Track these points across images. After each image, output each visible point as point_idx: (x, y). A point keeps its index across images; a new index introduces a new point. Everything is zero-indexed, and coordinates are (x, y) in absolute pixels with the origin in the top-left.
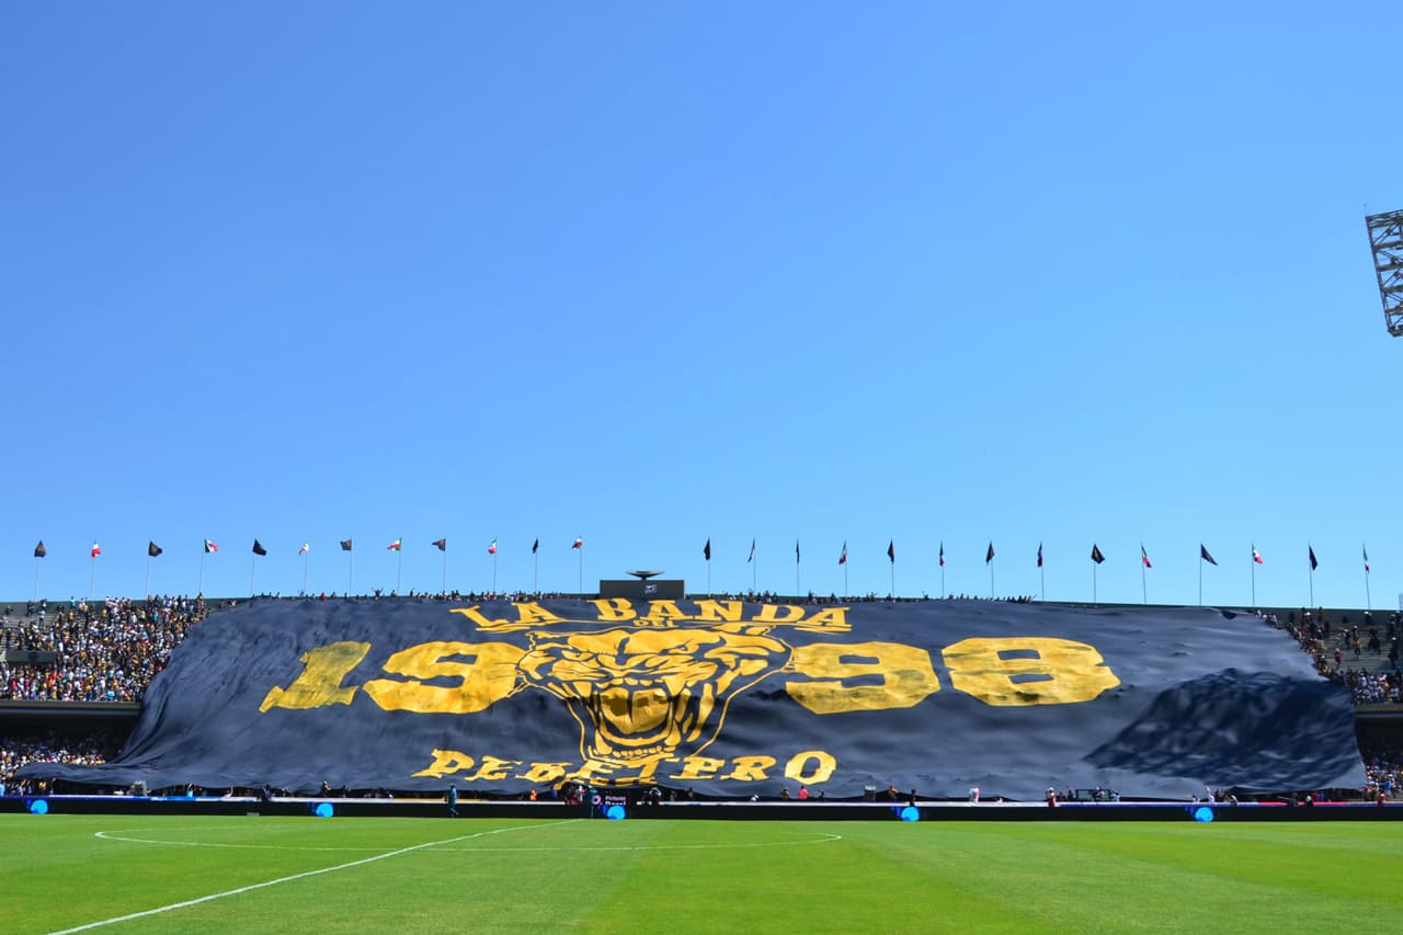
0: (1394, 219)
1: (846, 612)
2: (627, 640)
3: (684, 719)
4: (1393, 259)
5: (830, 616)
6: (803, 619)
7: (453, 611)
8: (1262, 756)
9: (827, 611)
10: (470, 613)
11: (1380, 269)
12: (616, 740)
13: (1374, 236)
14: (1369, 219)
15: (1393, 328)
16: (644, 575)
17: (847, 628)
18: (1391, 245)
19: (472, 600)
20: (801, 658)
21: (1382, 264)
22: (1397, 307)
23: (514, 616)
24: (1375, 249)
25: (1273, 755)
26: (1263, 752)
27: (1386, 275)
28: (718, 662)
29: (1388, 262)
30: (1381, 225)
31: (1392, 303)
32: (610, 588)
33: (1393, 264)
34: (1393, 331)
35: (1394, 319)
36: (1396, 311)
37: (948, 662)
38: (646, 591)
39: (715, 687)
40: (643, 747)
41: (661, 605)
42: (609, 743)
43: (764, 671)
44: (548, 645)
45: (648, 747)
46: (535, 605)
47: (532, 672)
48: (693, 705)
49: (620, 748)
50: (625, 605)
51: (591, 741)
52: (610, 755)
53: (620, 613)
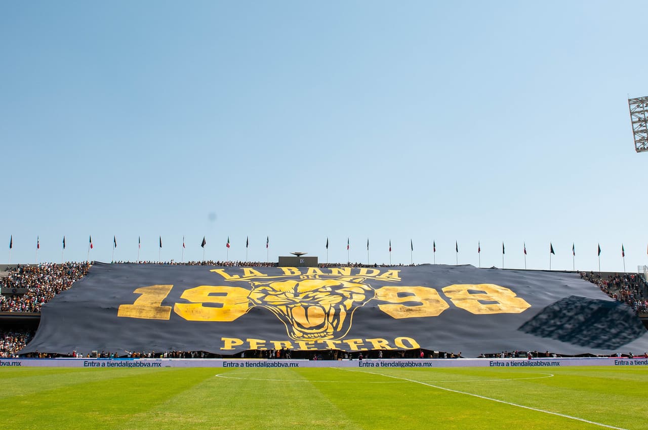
0: (641, 101)
1: (398, 272)
2: (297, 285)
3: (333, 321)
4: (640, 118)
5: (391, 274)
6: (379, 275)
7: (212, 271)
8: (595, 326)
9: (391, 271)
10: (220, 271)
11: (633, 123)
12: (303, 330)
13: (631, 108)
14: (630, 100)
15: (638, 149)
16: (298, 255)
17: (399, 279)
18: (639, 112)
19: (220, 265)
20: (380, 293)
21: (634, 120)
22: (640, 140)
23: (241, 273)
24: (632, 114)
25: (600, 326)
26: (595, 325)
27: (636, 125)
28: (342, 295)
29: (638, 120)
30: (635, 103)
31: (638, 138)
32: (285, 261)
33: (639, 120)
34: (638, 150)
35: (638, 145)
36: (640, 141)
37: (447, 295)
38: (302, 262)
39: (345, 306)
40: (317, 333)
41: (311, 270)
42: (301, 331)
43: (365, 300)
44: (261, 288)
45: (320, 333)
46: (251, 269)
47: (256, 300)
48: (337, 315)
49: (307, 334)
50: (295, 269)
51: (291, 331)
52: (303, 336)
53: (293, 273)
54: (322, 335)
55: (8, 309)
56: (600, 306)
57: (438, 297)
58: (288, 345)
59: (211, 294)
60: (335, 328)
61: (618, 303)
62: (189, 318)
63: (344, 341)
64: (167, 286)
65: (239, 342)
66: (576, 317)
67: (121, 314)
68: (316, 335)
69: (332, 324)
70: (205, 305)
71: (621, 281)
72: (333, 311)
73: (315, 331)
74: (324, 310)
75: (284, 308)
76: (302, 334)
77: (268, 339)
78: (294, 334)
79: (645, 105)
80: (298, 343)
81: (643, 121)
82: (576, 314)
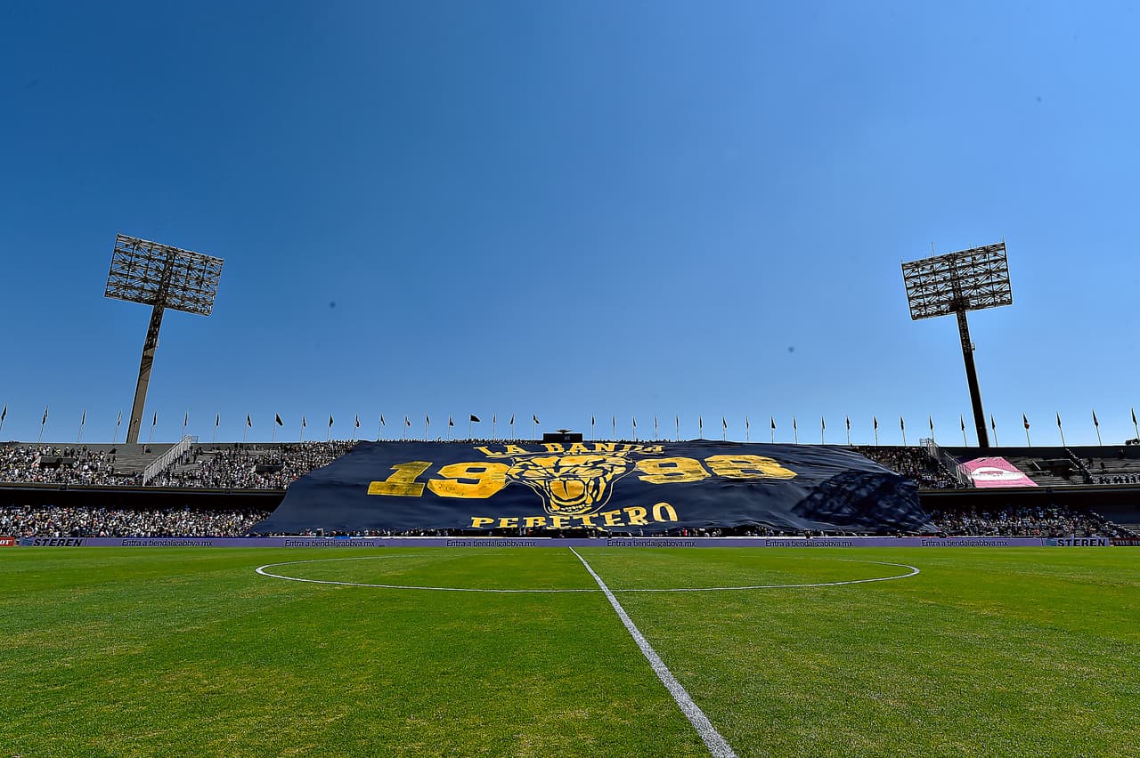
0: (916, 265)
1: (662, 447)
3: (593, 493)
4: (915, 284)
7: (475, 449)
10: (483, 449)
11: (908, 289)
12: (561, 503)
13: (905, 274)
14: (903, 265)
15: (914, 316)
16: (564, 432)
17: (663, 453)
18: (913, 277)
19: (484, 443)
20: (641, 465)
21: (908, 286)
22: (915, 306)
23: (504, 451)
24: (906, 279)
27: (910, 292)
28: (602, 468)
29: (913, 285)
30: (909, 268)
31: (913, 304)
32: (549, 438)
33: (915, 286)
34: (914, 318)
35: (914, 312)
36: (916, 308)
37: (710, 465)
38: (566, 439)
39: (605, 479)
40: (575, 505)
41: (575, 445)
42: (558, 505)
43: (626, 472)
44: (520, 464)
45: (578, 505)
46: (514, 446)
47: (514, 476)
48: (596, 487)
49: (564, 507)
50: (558, 446)
51: (548, 504)
52: (560, 510)
53: (556, 449)
54: (580, 507)
55: (253, 486)
56: (884, 480)
57: (699, 467)
58: (541, 522)
59: (469, 470)
60: (594, 499)
61: (907, 477)
62: (441, 494)
63: (602, 514)
64: (426, 463)
65: (489, 521)
66: (857, 492)
67: (371, 491)
68: (574, 508)
69: (591, 495)
70: (460, 481)
71: (904, 455)
72: (592, 483)
73: (573, 503)
74: (584, 483)
75: (542, 483)
76: (559, 508)
77: (520, 515)
78: (551, 507)
79: (920, 269)
80: (552, 519)
81: (918, 286)
82: (858, 489)
